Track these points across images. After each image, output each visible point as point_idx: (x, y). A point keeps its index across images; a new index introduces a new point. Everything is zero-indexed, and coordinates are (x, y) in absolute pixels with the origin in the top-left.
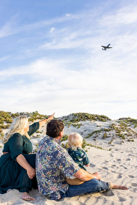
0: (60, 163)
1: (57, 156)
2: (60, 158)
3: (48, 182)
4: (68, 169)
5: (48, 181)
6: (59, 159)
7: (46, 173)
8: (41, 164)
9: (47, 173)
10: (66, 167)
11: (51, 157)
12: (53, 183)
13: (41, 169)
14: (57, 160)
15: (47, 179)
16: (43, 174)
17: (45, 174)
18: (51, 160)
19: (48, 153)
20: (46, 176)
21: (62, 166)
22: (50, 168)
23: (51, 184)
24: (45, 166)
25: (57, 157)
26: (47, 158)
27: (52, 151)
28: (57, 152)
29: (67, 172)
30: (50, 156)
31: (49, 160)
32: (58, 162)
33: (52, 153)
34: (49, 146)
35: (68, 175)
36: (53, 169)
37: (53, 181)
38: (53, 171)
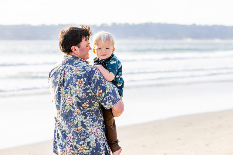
0: (99, 87)
1: (93, 77)
2: (98, 79)
3: (87, 121)
4: (109, 95)
5: (85, 118)
6: (96, 80)
7: (81, 106)
8: (69, 96)
9: (83, 105)
10: (107, 92)
11: (84, 81)
12: (94, 120)
13: (73, 104)
14: (94, 83)
15: (84, 117)
16: (77, 110)
17: (80, 109)
18: (85, 84)
19: (78, 76)
20: (82, 111)
21: (101, 91)
22: (85, 97)
23: (91, 123)
24: (77, 96)
25: (93, 79)
26: (77, 83)
27: (83, 71)
28: (92, 72)
29: (109, 99)
30: (82, 80)
31: (82, 85)
32: (94, 85)
33: (85, 75)
34: (77, 67)
35: (109, 103)
36: (90, 98)
37: (93, 117)
38: (90, 100)
